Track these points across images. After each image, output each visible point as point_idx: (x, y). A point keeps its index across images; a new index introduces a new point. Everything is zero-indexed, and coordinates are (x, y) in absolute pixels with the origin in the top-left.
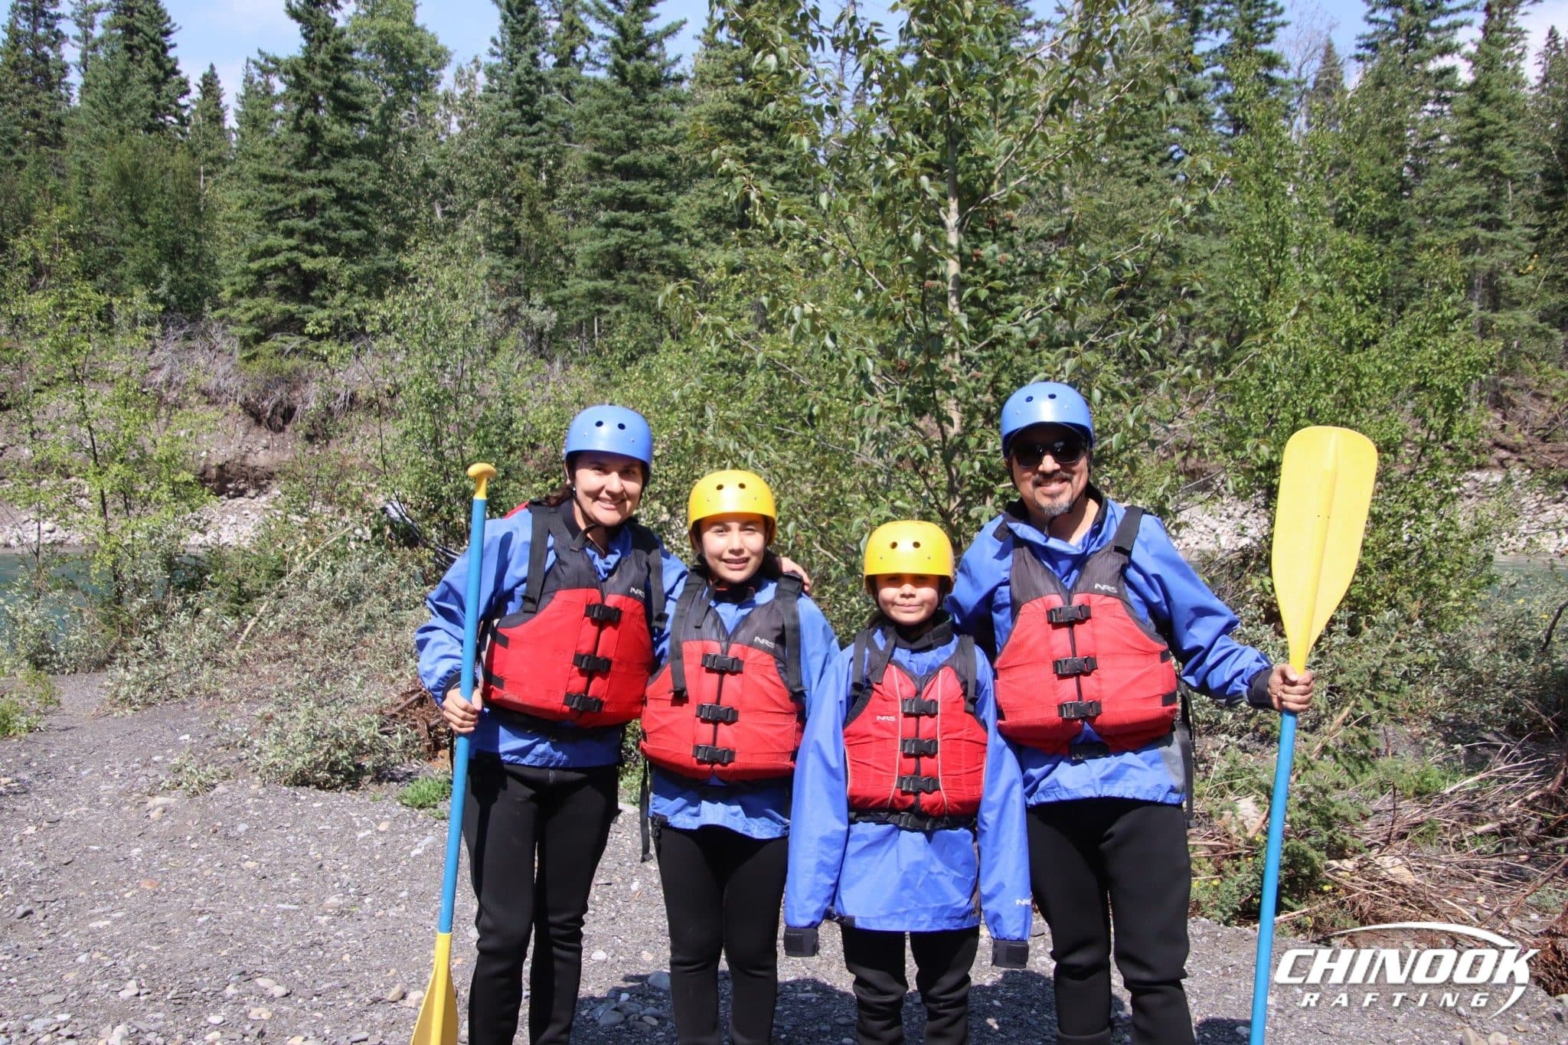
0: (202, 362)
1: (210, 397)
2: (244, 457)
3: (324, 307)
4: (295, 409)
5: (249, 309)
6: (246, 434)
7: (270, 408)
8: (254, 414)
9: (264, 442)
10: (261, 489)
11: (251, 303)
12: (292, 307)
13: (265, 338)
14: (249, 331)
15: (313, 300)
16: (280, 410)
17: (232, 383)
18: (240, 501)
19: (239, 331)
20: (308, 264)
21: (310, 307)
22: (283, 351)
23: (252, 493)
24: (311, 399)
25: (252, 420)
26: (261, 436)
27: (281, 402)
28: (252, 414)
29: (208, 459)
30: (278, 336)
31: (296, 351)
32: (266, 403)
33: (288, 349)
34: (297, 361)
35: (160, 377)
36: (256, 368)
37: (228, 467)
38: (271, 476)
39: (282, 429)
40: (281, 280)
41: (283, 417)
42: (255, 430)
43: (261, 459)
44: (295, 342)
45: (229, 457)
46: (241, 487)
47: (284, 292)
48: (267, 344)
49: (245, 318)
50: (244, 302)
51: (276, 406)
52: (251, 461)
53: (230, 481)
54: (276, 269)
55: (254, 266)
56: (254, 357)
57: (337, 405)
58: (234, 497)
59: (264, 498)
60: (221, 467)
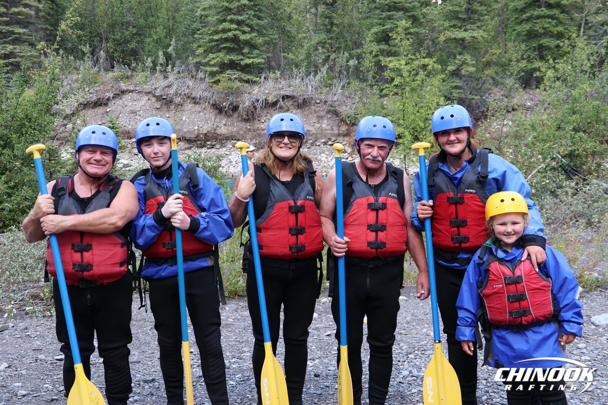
0: (190, 83)
1: (195, 101)
2: (215, 130)
3: (250, 58)
4: (238, 107)
5: (213, 59)
6: (215, 119)
7: (227, 106)
8: (219, 109)
9: (224, 122)
10: (223, 146)
11: (214, 56)
12: (234, 57)
13: (222, 72)
14: (215, 69)
15: (243, 54)
16: (231, 107)
17: (206, 94)
18: (213, 150)
19: (209, 69)
20: (243, 37)
21: (241, 57)
22: (230, 79)
23: (218, 146)
24: (246, 102)
25: (217, 111)
26: (221, 119)
27: (232, 104)
28: (217, 108)
29: (199, 130)
30: (228, 72)
31: (236, 78)
32: (224, 104)
33: (233, 77)
34: (238, 84)
35: (172, 91)
36: (219, 87)
37: (208, 134)
38: (227, 138)
39: (231, 116)
40: (228, 45)
41: (232, 110)
42: (219, 117)
43: (223, 130)
44: (236, 74)
45: (209, 129)
46: (213, 144)
47: (230, 50)
48: (222, 75)
49: (212, 63)
50: (211, 56)
51: (229, 105)
52: (219, 131)
53: (209, 140)
54: (226, 40)
55: (216, 37)
56: (217, 82)
57: (258, 105)
58: (210, 148)
59: (224, 149)
60: (205, 134)
